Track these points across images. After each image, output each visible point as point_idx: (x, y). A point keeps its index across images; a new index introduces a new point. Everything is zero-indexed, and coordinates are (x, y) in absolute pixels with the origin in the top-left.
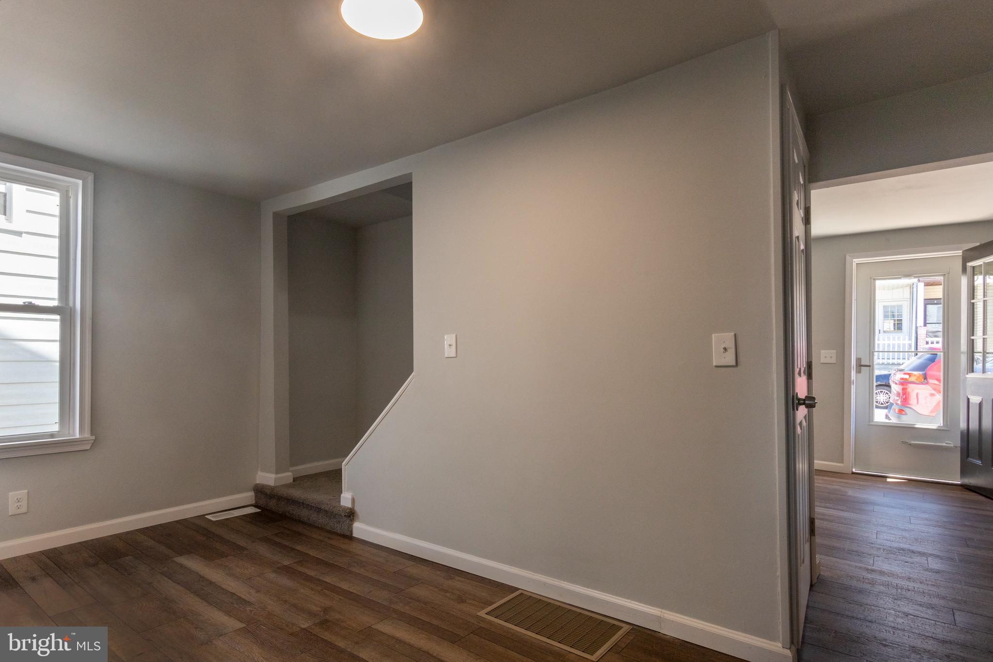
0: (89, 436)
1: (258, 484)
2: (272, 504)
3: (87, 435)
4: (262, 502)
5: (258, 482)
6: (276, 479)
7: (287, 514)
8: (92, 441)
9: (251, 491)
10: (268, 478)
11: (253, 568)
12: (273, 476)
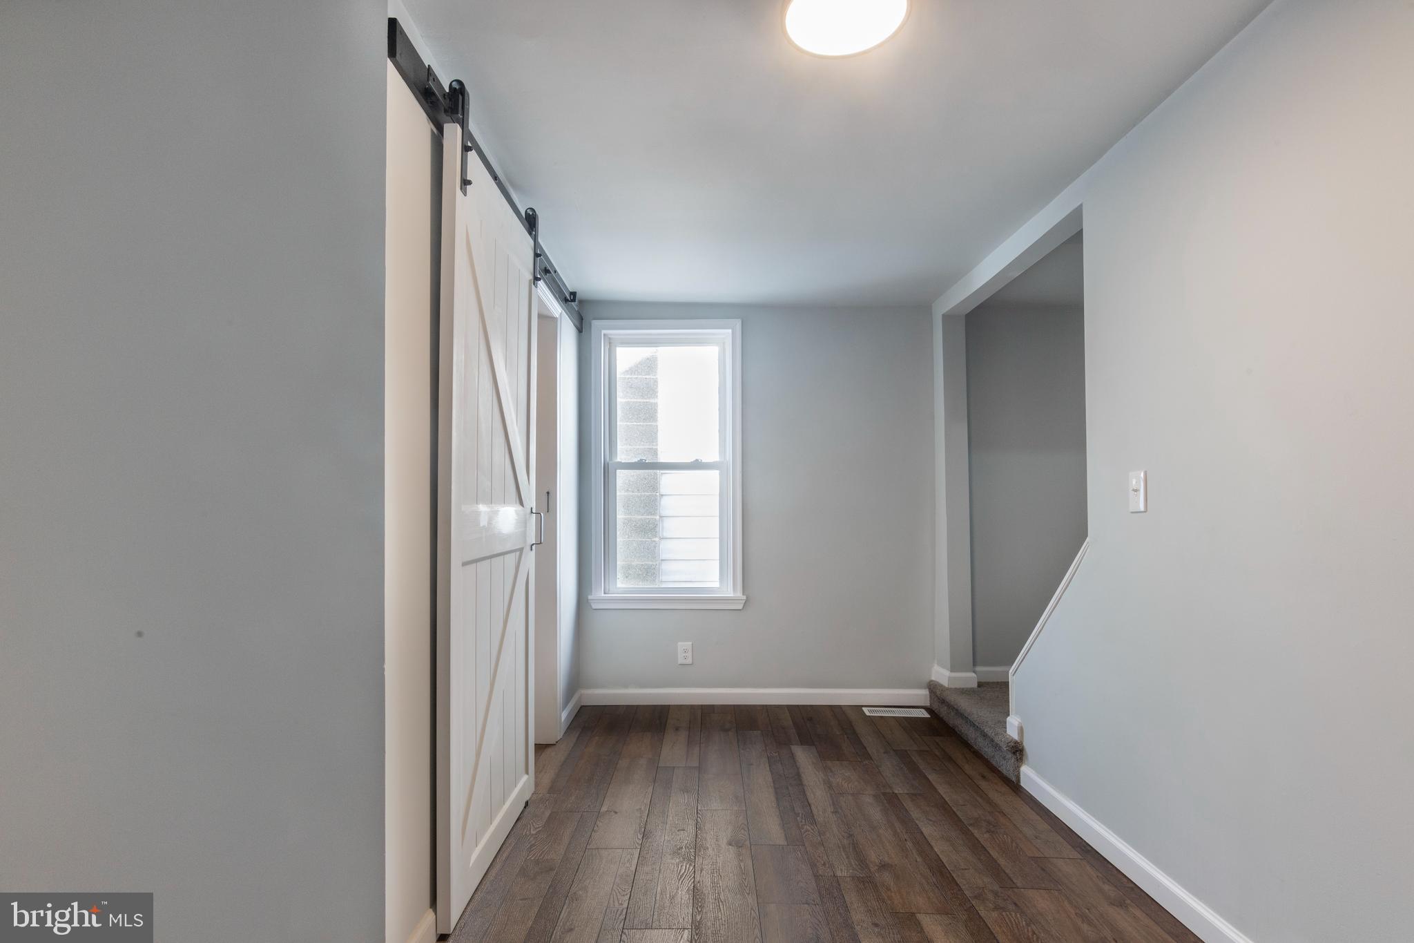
0: (741, 595)
1: (932, 681)
2: (943, 712)
3: (739, 594)
4: (935, 707)
5: (933, 678)
6: (950, 678)
7: (956, 729)
8: (744, 601)
9: (925, 688)
10: (942, 675)
11: (856, 783)
12: (947, 673)
